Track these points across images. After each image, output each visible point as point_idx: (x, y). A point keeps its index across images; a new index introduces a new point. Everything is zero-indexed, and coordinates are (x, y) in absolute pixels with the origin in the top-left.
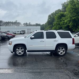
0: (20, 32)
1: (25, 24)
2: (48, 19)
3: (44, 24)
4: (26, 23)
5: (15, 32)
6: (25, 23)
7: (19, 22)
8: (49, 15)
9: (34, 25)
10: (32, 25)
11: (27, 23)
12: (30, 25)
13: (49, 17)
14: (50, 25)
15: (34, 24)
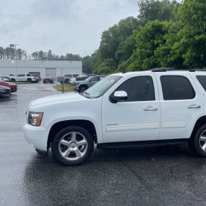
0: (26, 77)
1: (37, 54)
2: (102, 42)
3: (90, 56)
4: (41, 52)
5: (11, 75)
6: (38, 51)
7: (20, 50)
8: (104, 33)
9: (62, 59)
10: (56, 59)
11: (44, 52)
12: (51, 57)
13: (103, 37)
14: (106, 58)
15: (62, 56)
